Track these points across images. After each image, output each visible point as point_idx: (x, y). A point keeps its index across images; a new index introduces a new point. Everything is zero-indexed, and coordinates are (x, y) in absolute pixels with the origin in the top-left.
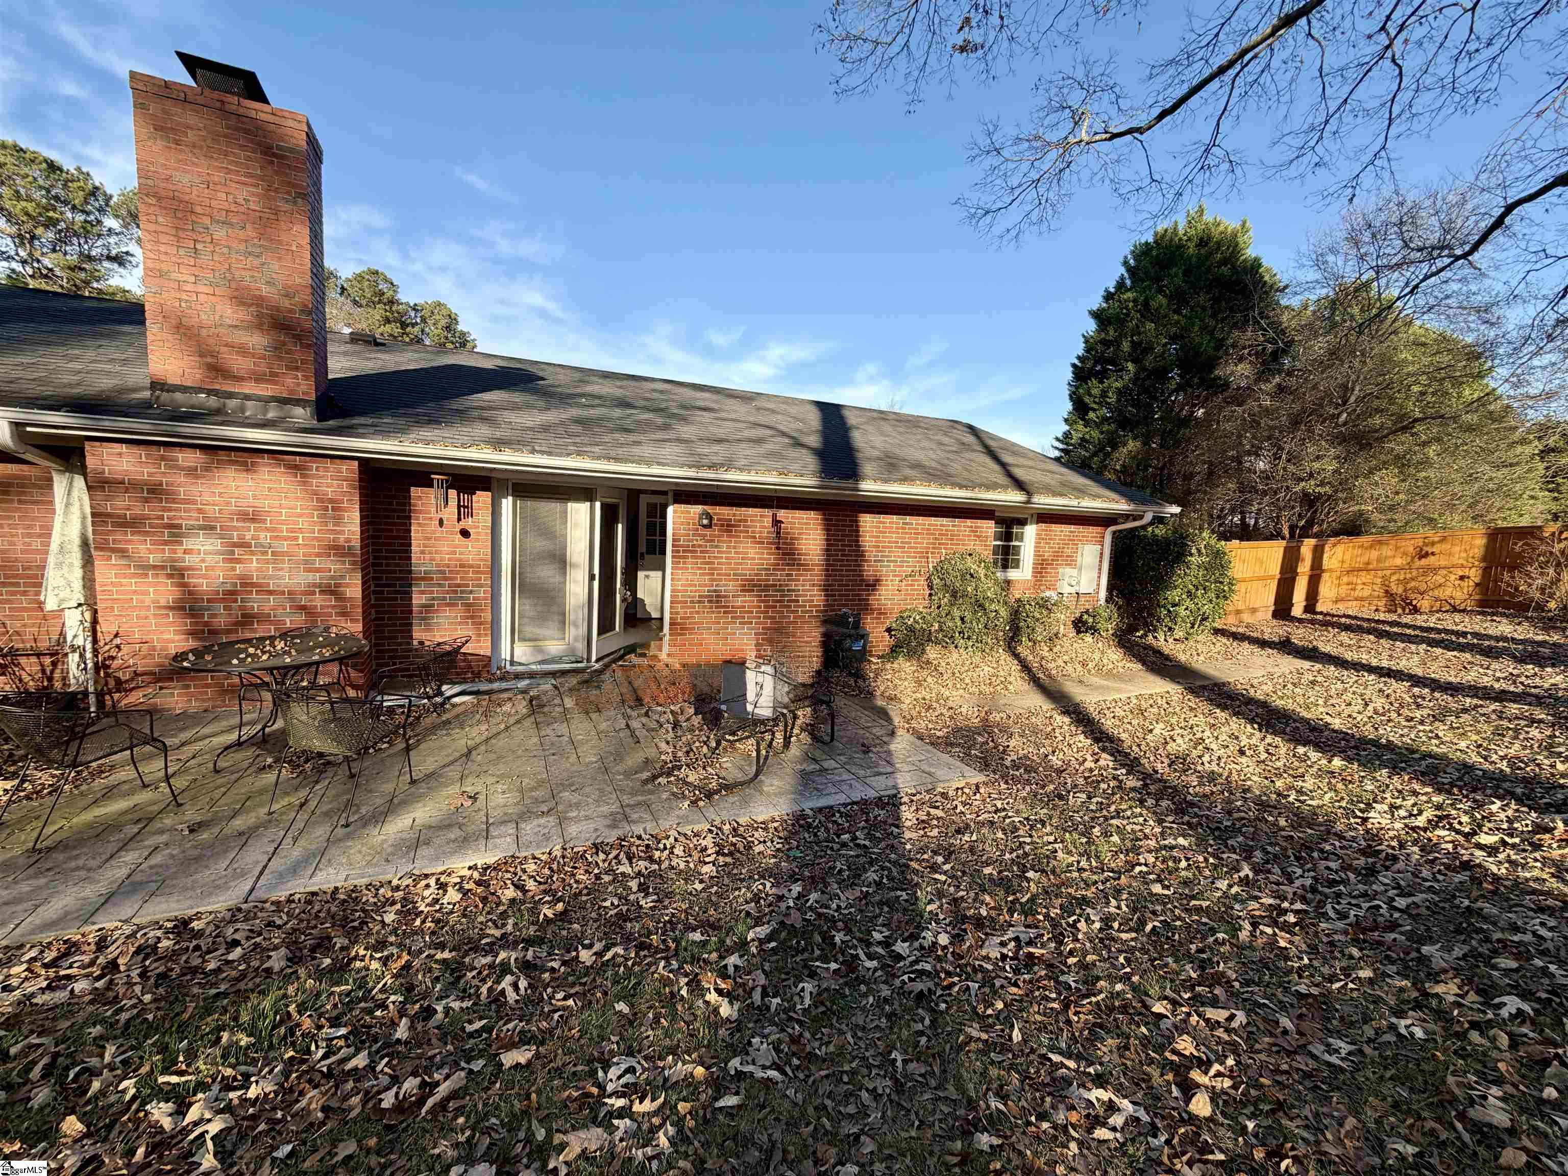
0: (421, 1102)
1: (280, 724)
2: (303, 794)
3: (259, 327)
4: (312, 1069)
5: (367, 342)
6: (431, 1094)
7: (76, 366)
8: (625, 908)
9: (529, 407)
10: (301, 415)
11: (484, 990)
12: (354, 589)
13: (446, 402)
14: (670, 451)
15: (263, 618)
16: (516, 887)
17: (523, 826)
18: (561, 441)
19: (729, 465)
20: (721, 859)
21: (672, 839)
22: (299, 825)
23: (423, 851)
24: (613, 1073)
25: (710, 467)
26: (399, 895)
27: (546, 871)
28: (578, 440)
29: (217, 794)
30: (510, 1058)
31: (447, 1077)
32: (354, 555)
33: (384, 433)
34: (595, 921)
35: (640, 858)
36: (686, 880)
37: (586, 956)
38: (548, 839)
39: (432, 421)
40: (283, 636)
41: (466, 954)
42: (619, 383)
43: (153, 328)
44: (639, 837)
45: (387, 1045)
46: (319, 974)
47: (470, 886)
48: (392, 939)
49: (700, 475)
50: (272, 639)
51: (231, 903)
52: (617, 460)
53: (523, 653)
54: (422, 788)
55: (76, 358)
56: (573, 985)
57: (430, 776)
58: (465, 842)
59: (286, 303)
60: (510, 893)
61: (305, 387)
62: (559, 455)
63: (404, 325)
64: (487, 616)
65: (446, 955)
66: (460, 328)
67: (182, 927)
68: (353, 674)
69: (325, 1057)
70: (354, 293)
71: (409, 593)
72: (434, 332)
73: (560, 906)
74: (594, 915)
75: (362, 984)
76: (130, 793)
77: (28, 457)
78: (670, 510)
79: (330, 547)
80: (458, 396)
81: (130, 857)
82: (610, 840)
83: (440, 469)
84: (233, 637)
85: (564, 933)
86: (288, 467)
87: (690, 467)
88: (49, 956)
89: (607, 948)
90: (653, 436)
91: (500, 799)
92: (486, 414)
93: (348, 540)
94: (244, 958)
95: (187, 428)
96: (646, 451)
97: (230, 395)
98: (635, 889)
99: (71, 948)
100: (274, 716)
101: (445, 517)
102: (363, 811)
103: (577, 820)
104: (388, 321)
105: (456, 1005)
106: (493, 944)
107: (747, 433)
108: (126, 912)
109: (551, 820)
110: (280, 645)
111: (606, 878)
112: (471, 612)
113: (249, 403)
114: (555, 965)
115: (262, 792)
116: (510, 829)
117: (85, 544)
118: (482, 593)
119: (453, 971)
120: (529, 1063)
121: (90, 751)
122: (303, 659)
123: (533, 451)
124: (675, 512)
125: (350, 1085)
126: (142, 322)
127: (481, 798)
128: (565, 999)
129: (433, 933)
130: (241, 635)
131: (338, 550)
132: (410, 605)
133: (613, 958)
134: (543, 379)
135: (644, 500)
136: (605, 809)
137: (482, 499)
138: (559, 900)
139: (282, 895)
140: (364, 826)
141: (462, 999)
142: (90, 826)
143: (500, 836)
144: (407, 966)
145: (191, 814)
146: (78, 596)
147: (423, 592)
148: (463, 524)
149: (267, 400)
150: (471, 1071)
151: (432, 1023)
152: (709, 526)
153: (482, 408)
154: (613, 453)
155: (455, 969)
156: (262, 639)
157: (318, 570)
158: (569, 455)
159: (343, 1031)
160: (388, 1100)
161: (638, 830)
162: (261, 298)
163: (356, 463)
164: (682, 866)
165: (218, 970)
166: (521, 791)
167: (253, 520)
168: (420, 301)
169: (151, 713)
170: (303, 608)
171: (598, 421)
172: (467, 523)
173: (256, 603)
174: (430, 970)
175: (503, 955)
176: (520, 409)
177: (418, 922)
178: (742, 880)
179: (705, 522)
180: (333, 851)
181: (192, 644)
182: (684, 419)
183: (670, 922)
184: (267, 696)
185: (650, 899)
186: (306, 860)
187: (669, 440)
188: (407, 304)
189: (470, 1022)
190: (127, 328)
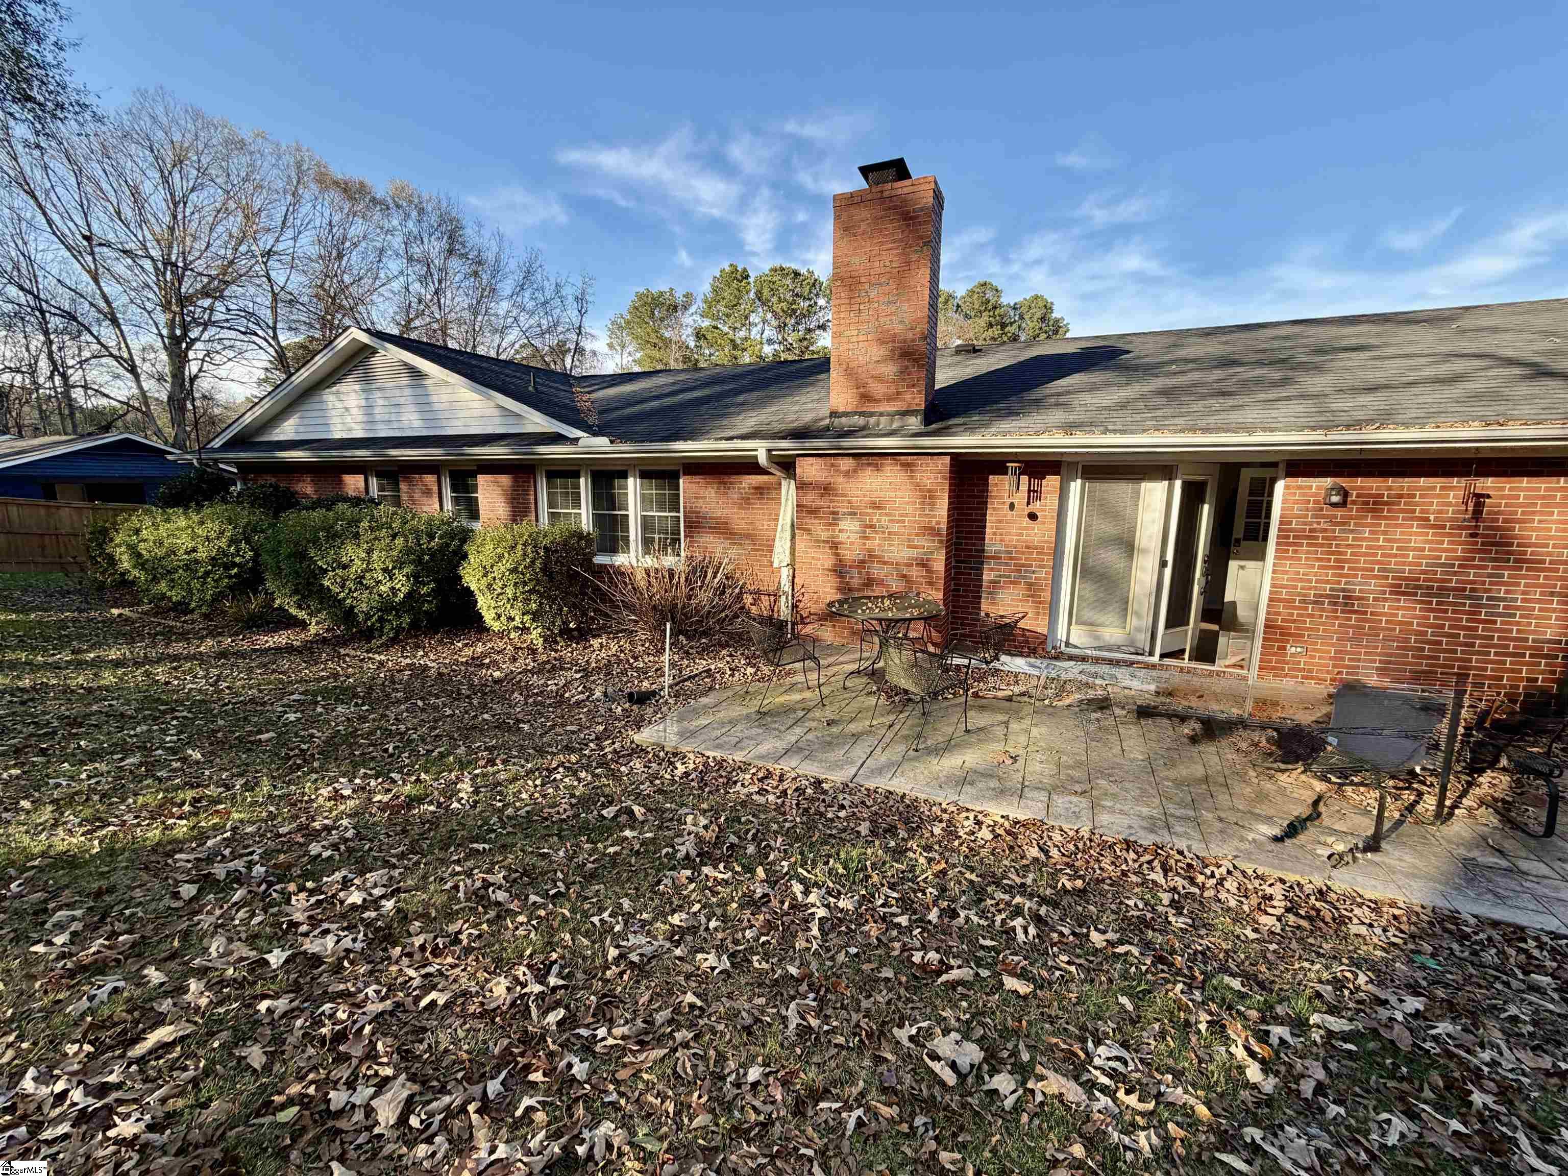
0: (939, 973)
1: (881, 664)
2: (892, 717)
3: (892, 358)
4: (874, 909)
5: (968, 351)
6: (946, 972)
7: (796, 408)
8: (1149, 915)
9: (1108, 384)
10: (914, 423)
11: (999, 918)
12: (939, 565)
13: (1025, 394)
14: (1285, 412)
15: (881, 583)
16: (1041, 849)
17: (1054, 797)
18: (1138, 417)
19: (1384, 419)
20: (1291, 918)
21: (1223, 870)
22: (886, 740)
23: (967, 788)
24: (1102, 1050)
25: (1348, 427)
26: (946, 817)
27: (1071, 847)
28: (1159, 413)
29: (843, 704)
30: (1011, 983)
31: (959, 967)
32: (939, 535)
33: (971, 429)
34: (1113, 911)
35: (1178, 874)
36: (1235, 921)
37: (1095, 936)
38: (1078, 818)
39: (1011, 413)
40: (890, 596)
41: (989, 885)
42: (1224, 338)
43: (835, 373)
44: (1181, 853)
45: (921, 920)
46: (887, 849)
47: (1001, 831)
48: (937, 847)
49: (1330, 438)
50: (883, 597)
51: (844, 780)
52: (1206, 430)
53: (1079, 637)
54: (973, 738)
55: (797, 402)
56: (1079, 956)
57: (980, 729)
58: (1001, 793)
59: (910, 335)
60: (1034, 852)
61: (918, 400)
62: (1132, 432)
63: (1003, 326)
64: (1046, 596)
65: (973, 877)
66: (1055, 315)
67: (818, 783)
68: (934, 634)
69: (883, 906)
70: (965, 308)
71: (981, 569)
72: (1030, 325)
73: (1079, 883)
74: (1113, 907)
75: (912, 869)
76: (801, 691)
77: (772, 470)
78: (1280, 487)
79: (925, 529)
80: (1037, 386)
81: (798, 730)
82: (1145, 843)
83: (1014, 457)
84: (861, 594)
85: (1080, 909)
86: (902, 465)
87: (1314, 428)
88: (760, 775)
89: (1121, 942)
90: (1262, 396)
91: (1038, 767)
92: (1062, 399)
93: (938, 523)
94: (847, 819)
95: (847, 442)
96: (1250, 415)
97: (871, 414)
98: (1166, 902)
99: (769, 775)
100: (879, 658)
101: (1015, 501)
102: (929, 743)
103: (1111, 810)
104: (991, 325)
105: (975, 919)
106: (1011, 887)
107: (1428, 372)
108: (794, 764)
109: (1084, 802)
110: (887, 602)
111: (1134, 878)
112: (1032, 590)
113: (883, 419)
114: (1066, 931)
115: (867, 709)
116: (1043, 796)
117: (792, 525)
118: (1043, 574)
119: (976, 893)
120: (1025, 998)
121: (786, 658)
122: (900, 615)
123: (1106, 431)
124: (1287, 487)
125: (895, 933)
126: (828, 370)
127: (1021, 761)
128: (1069, 963)
129: (966, 857)
130: (866, 594)
131: (931, 531)
132: (981, 580)
133: (1126, 954)
134: (1128, 352)
135: (1246, 475)
136: (1145, 811)
137: (1051, 482)
138: (1080, 877)
139: (872, 785)
140: (929, 754)
141: (981, 917)
142: (782, 705)
143: (1032, 799)
144: (944, 872)
145: (829, 713)
146: (787, 560)
147: (992, 570)
148: (1032, 508)
149: (892, 415)
150: (977, 974)
151: (954, 922)
152: (1343, 504)
153: (1059, 394)
154: (1202, 423)
155: (980, 894)
156: (877, 597)
157: (916, 547)
158: (1144, 431)
159: (895, 895)
160: (917, 957)
161: (1182, 845)
162: (895, 335)
163: (948, 459)
164: (1233, 903)
165: (832, 820)
166: (1059, 765)
167: (878, 508)
168: (1018, 299)
169: (815, 640)
170: (904, 576)
171: (1188, 389)
172: (1036, 507)
173: (877, 571)
174: (960, 883)
175: (1018, 899)
176: (1098, 389)
177: (956, 843)
178: (1319, 955)
179: (1335, 499)
180: (906, 766)
181: (839, 596)
182: (1318, 368)
183: (1203, 953)
184: (876, 640)
185: (1181, 919)
186: (889, 765)
187: (1288, 398)
188: (1008, 305)
189: (984, 937)
190: (821, 376)
